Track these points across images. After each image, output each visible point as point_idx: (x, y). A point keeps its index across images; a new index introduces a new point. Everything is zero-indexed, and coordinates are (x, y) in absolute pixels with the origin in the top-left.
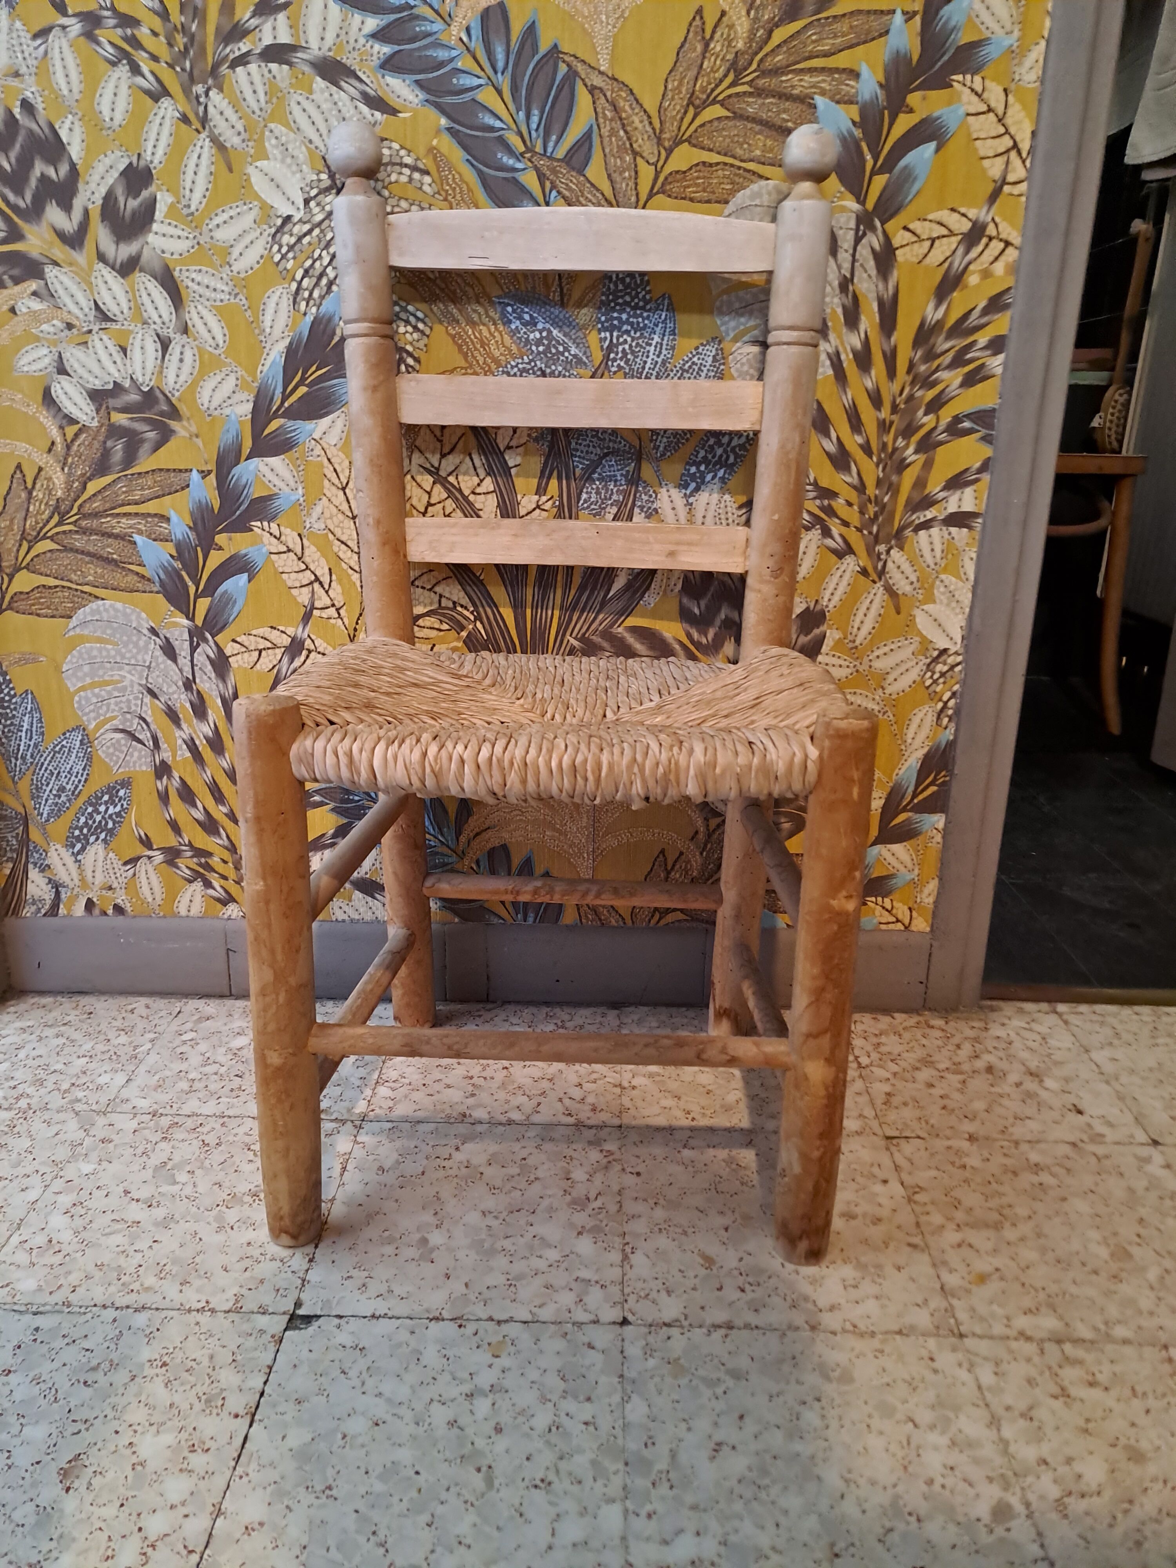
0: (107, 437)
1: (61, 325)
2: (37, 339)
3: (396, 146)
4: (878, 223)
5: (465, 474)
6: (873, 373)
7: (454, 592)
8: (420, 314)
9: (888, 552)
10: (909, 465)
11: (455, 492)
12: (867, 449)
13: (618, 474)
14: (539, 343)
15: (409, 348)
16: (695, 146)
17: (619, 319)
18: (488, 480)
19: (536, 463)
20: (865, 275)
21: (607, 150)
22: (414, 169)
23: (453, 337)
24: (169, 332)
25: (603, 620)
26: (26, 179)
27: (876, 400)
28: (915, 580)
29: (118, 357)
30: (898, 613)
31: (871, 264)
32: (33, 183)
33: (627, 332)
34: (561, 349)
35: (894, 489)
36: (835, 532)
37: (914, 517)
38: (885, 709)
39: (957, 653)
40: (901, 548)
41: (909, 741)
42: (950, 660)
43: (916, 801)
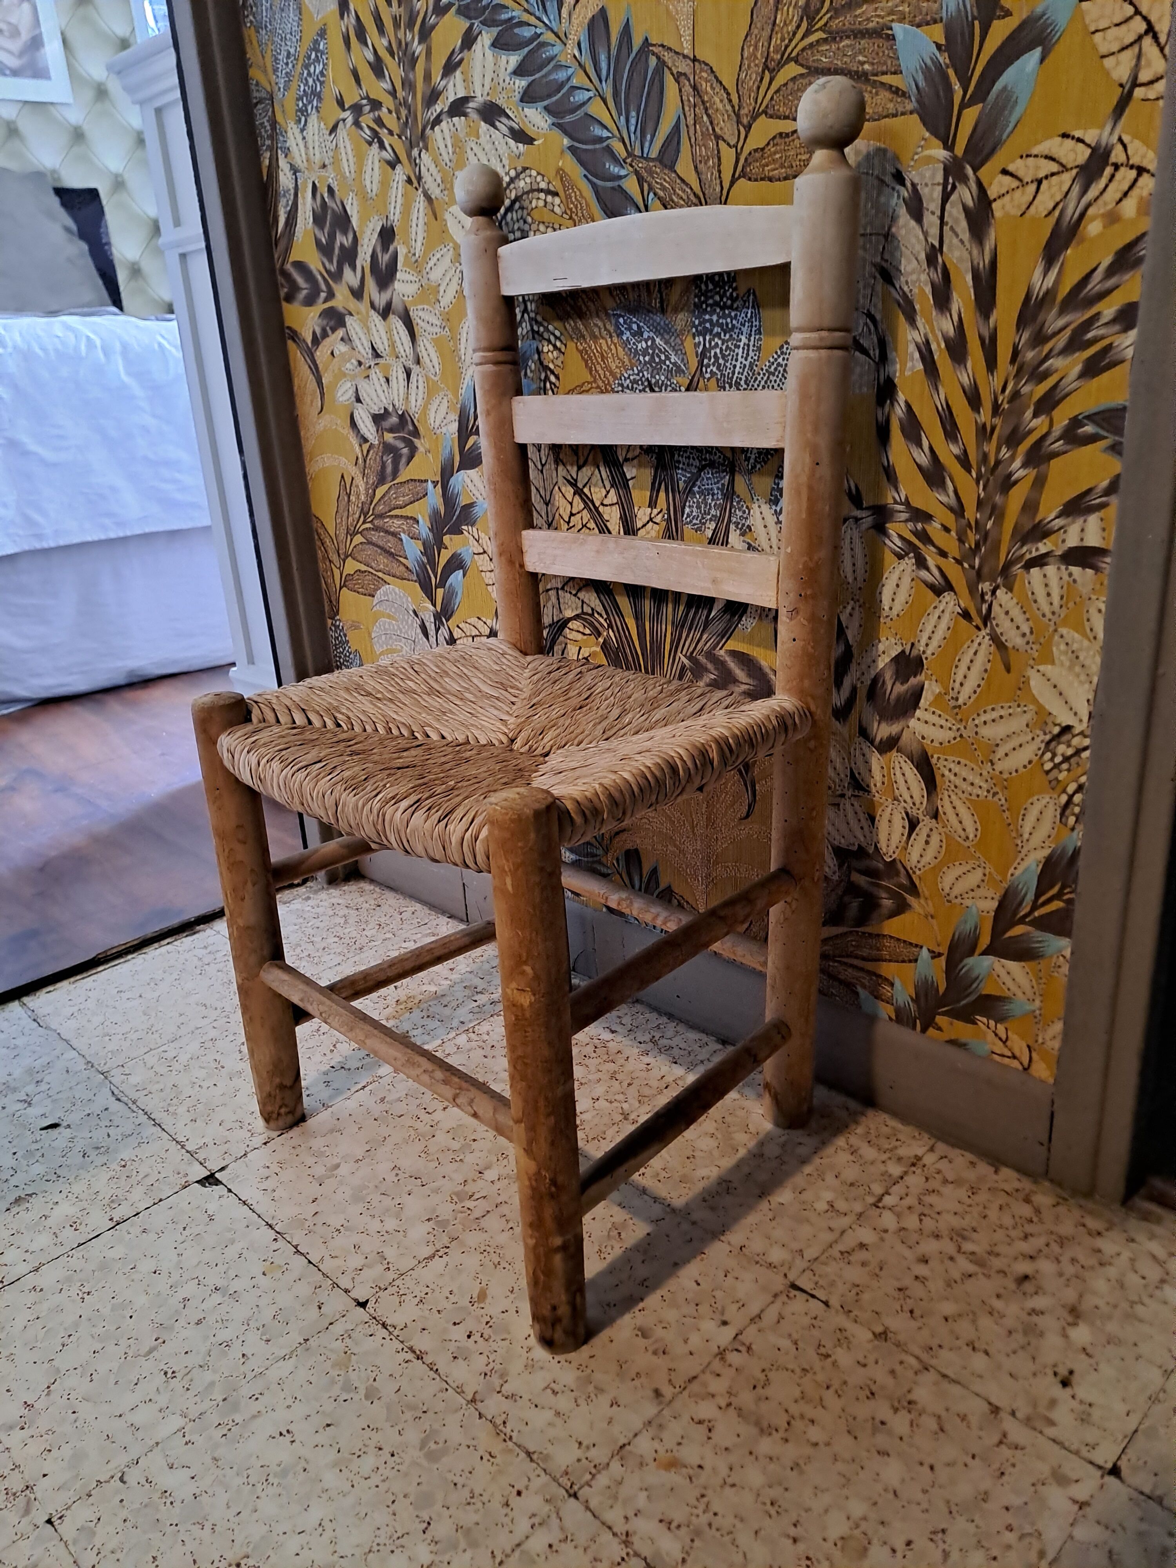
0: (383, 453)
1: (356, 363)
2: (345, 375)
3: (534, 173)
4: (969, 171)
5: (595, 485)
6: (969, 364)
7: (592, 599)
8: (557, 333)
9: (994, 592)
10: (1016, 482)
11: (588, 502)
12: (964, 461)
13: (715, 487)
14: (645, 352)
15: (551, 366)
16: (771, 117)
17: (711, 321)
18: (612, 491)
19: (647, 474)
20: (955, 241)
21: (693, 140)
22: (548, 192)
23: (581, 352)
24: (410, 364)
25: (707, 640)
26: (333, 249)
27: (974, 399)
28: (1028, 631)
29: (385, 386)
30: (1008, 670)
31: (963, 226)
32: (337, 251)
33: (718, 335)
34: (663, 357)
35: (997, 513)
36: (931, 563)
37: (1025, 549)
38: (995, 789)
39: (1082, 733)
40: (1010, 589)
41: (1026, 836)
42: (1076, 741)
43: (1036, 914)
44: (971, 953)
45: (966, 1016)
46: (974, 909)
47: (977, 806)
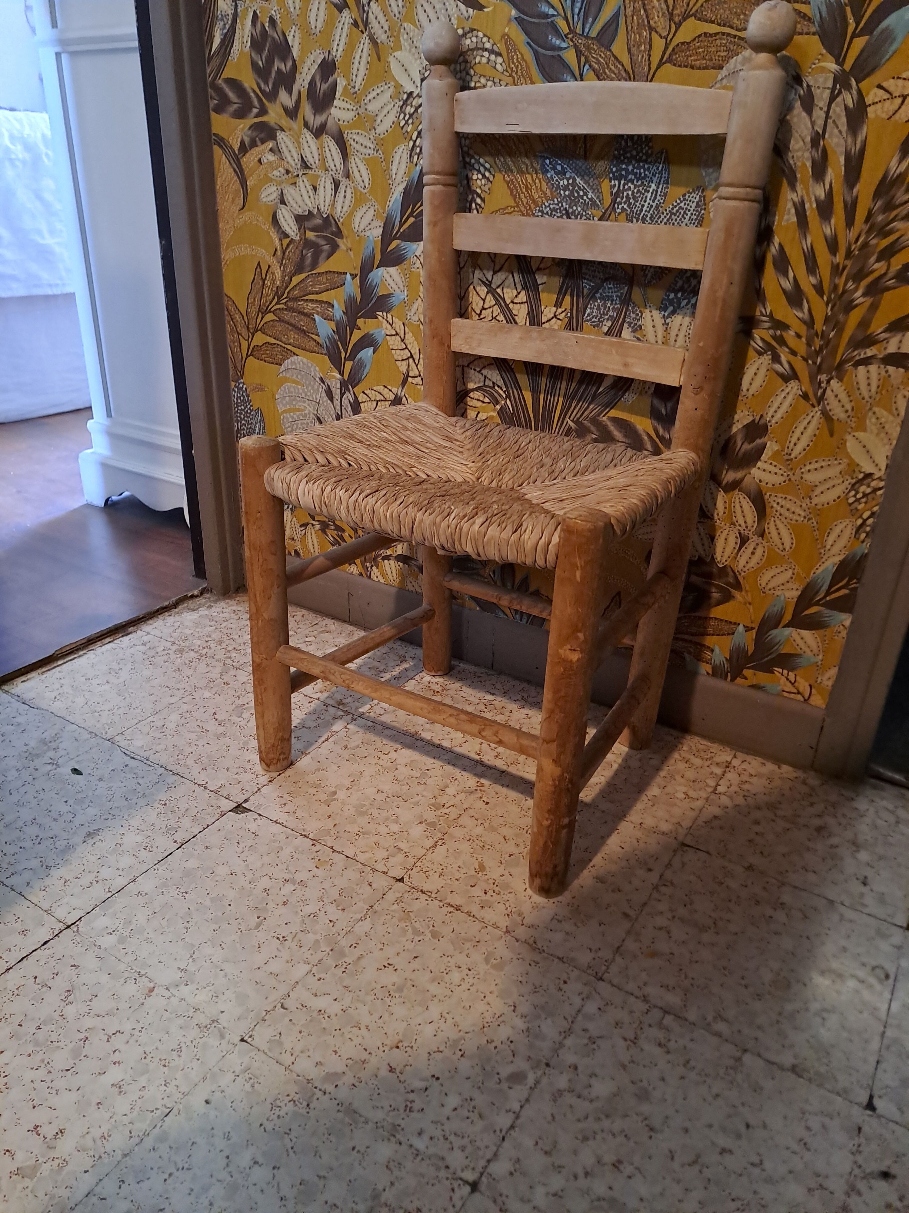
0: (304, 248)
1: (283, 171)
2: (271, 180)
3: (480, 34)
4: (853, 82)
5: (508, 287)
6: (833, 221)
7: (494, 376)
8: (487, 166)
9: (828, 382)
10: (856, 306)
11: (500, 300)
12: (819, 289)
13: (614, 295)
14: (566, 188)
15: (479, 191)
16: (699, 19)
17: (626, 170)
18: (523, 293)
19: (557, 282)
20: (836, 131)
21: (630, 28)
22: (491, 52)
23: (508, 183)
24: (339, 177)
25: (593, 409)
26: (270, 73)
27: (833, 245)
28: (850, 409)
29: (311, 193)
30: (832, 435)
31: (843, 121)
32: (273, 75)
33: (632, 181)
34: (581, 193)
35: (839, 327)
36: (783, 359)
37: (856, 353)
38: (811, 516)
39: (880, 479)
40: (841, 379)
41: (828, 547)
42: (874, 484)
43: (828, 598)
44: (776, 626)
45: (768, 669)
46: (782, 598)
47: (795, 528)
